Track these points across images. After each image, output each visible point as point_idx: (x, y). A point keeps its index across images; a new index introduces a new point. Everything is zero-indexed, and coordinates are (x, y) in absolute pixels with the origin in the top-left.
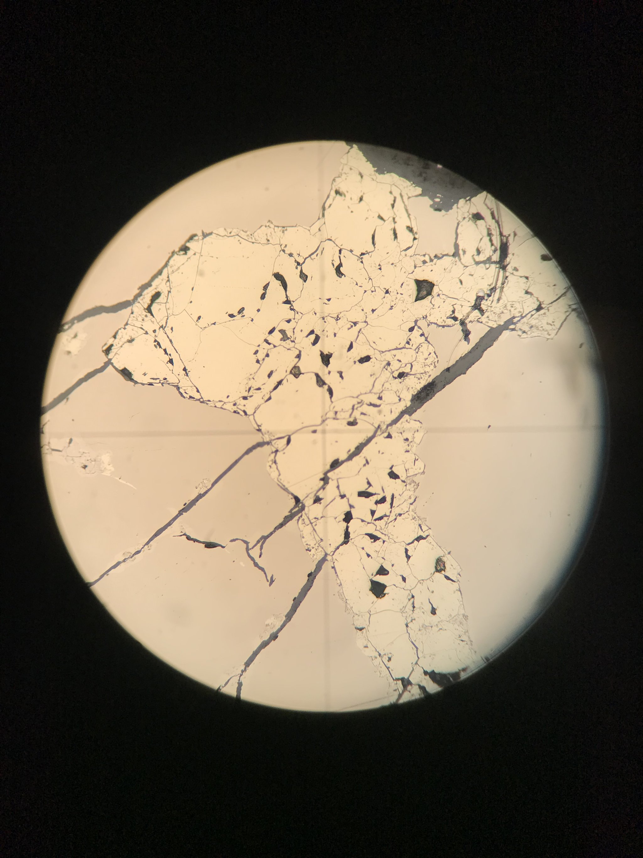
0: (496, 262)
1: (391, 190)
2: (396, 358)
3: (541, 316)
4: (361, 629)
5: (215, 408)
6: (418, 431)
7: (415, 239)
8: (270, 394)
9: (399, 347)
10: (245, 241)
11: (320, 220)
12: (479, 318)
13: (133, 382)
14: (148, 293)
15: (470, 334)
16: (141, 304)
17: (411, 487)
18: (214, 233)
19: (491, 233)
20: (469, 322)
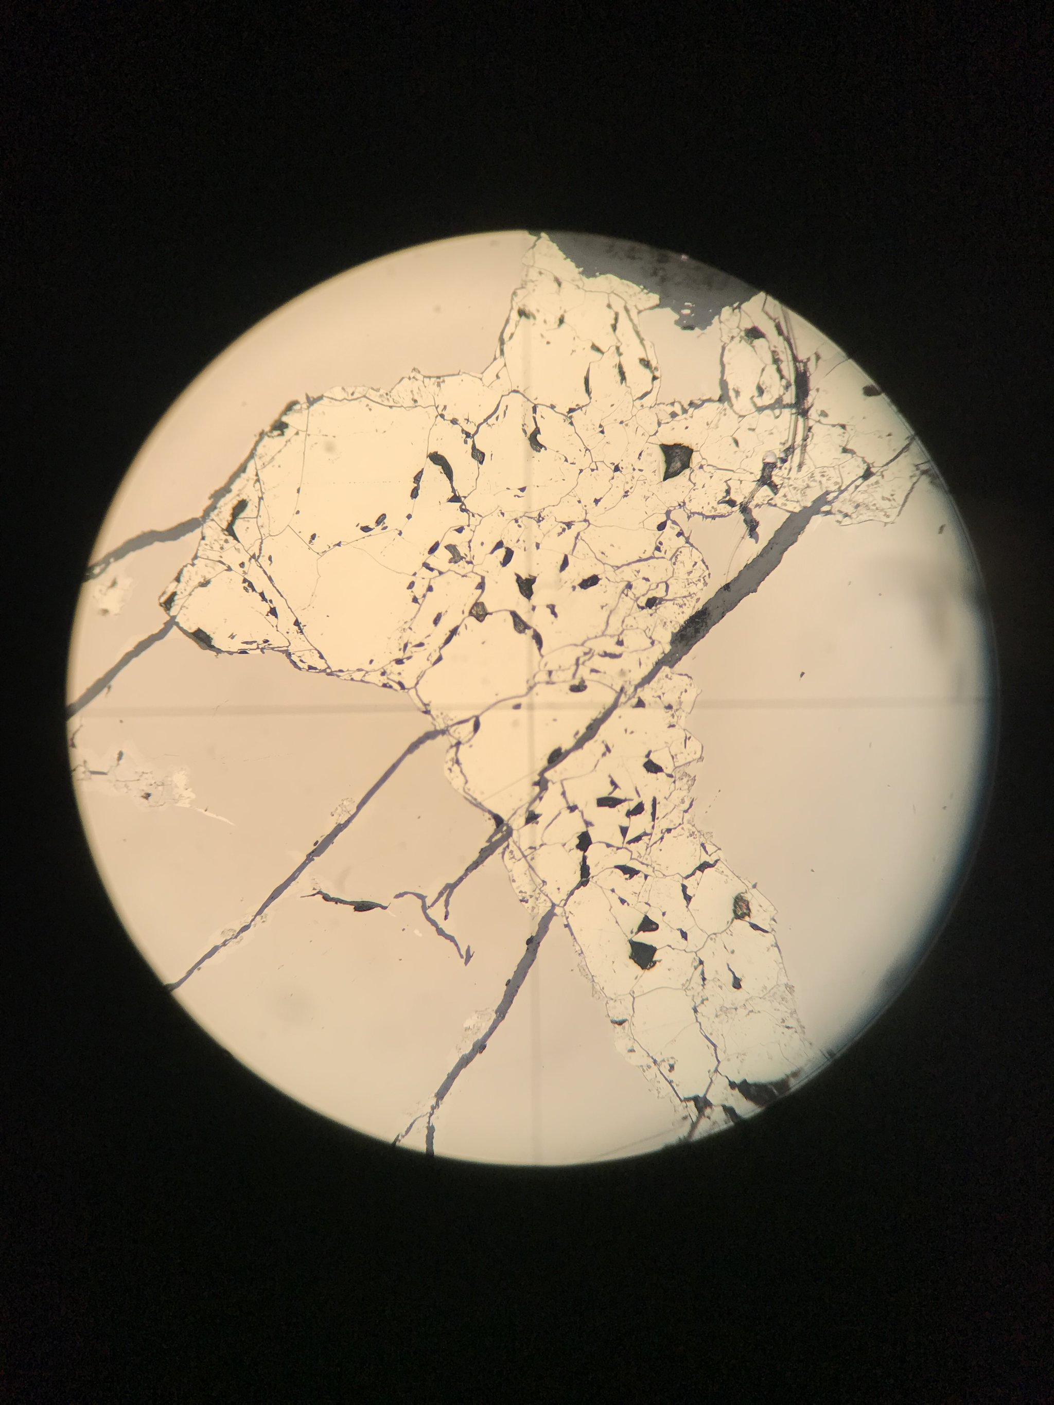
0: (791, 404)
1: (609, 301)
2: (641, 575)
4: (621, 1023)
5: (352, 682)
6: (686, 691)
7: (655, 378)
8: (440, 652)
9: (644, 556)
10: (378, 405)
11: (497, 360)
12: (771, 499)
13: (214, 651)
14: (226, 504)
15: (757, 526)
16: (216, 523)
17: (682, 784)
18: (325, 397)
19: (779, 359)
20: (755, 507)
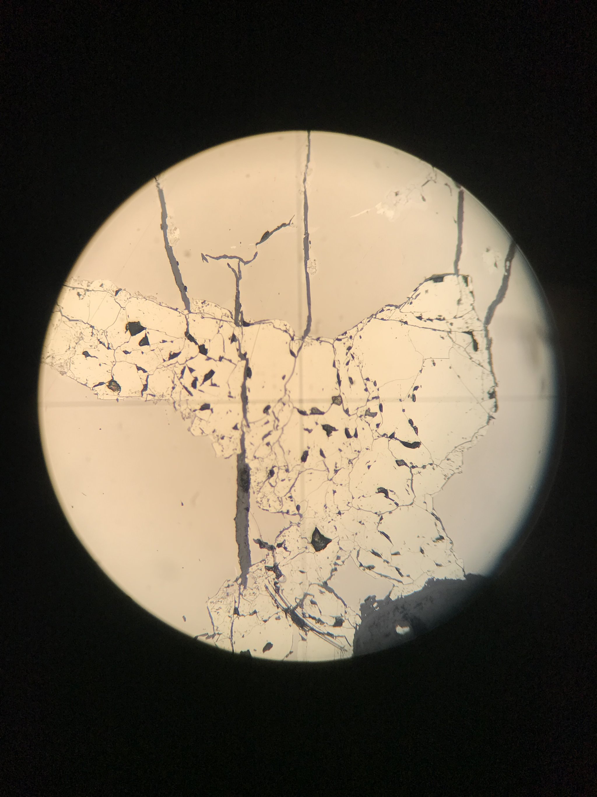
0: (295, 610)
1: (410, 578)
2: (287, 480)
3: (230, 608)
5: (360, 321)
6: (222, 451)
7: (361, 565)
8: (337, 369)
9: (293, 489)
10: (462, 443)
11: (432, 509)
12: (265, 563)
13: (428, 278)
14: (483, 342)
15: (260, 547)
16: (479, 331)
17: (186, 413)
18: (486, 425)
19: (319, 623)
20: (268, 554)
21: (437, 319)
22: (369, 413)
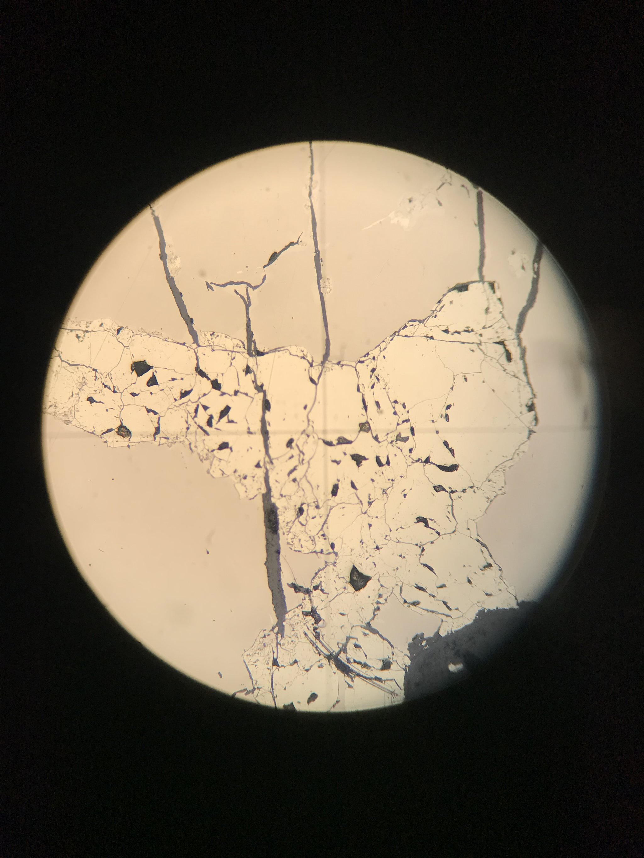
0: (339, 655)
1: (459, 611)
2: (318, 517)
3: (268, 659)
5: (383, 340)
6: (246, 492)
7: (405, 602)
8: (362, 393)
9: (325, 526)
10: (503, 462)
11: (476, 535)
12: (302, 608)
13: (452, 288)
14: (516, 351)
15: (295, 591)
16: (511, 340)
17: (204, 454)
18: (528, 440)
19: (365, 667)
20: (305, 598)
21: (465, 331)
22: (401, 438)
